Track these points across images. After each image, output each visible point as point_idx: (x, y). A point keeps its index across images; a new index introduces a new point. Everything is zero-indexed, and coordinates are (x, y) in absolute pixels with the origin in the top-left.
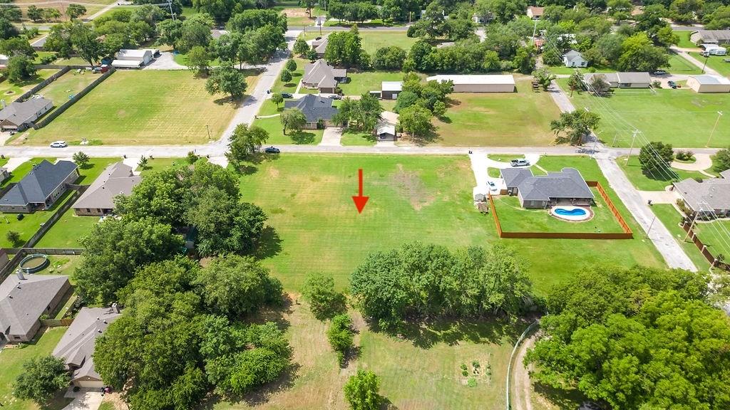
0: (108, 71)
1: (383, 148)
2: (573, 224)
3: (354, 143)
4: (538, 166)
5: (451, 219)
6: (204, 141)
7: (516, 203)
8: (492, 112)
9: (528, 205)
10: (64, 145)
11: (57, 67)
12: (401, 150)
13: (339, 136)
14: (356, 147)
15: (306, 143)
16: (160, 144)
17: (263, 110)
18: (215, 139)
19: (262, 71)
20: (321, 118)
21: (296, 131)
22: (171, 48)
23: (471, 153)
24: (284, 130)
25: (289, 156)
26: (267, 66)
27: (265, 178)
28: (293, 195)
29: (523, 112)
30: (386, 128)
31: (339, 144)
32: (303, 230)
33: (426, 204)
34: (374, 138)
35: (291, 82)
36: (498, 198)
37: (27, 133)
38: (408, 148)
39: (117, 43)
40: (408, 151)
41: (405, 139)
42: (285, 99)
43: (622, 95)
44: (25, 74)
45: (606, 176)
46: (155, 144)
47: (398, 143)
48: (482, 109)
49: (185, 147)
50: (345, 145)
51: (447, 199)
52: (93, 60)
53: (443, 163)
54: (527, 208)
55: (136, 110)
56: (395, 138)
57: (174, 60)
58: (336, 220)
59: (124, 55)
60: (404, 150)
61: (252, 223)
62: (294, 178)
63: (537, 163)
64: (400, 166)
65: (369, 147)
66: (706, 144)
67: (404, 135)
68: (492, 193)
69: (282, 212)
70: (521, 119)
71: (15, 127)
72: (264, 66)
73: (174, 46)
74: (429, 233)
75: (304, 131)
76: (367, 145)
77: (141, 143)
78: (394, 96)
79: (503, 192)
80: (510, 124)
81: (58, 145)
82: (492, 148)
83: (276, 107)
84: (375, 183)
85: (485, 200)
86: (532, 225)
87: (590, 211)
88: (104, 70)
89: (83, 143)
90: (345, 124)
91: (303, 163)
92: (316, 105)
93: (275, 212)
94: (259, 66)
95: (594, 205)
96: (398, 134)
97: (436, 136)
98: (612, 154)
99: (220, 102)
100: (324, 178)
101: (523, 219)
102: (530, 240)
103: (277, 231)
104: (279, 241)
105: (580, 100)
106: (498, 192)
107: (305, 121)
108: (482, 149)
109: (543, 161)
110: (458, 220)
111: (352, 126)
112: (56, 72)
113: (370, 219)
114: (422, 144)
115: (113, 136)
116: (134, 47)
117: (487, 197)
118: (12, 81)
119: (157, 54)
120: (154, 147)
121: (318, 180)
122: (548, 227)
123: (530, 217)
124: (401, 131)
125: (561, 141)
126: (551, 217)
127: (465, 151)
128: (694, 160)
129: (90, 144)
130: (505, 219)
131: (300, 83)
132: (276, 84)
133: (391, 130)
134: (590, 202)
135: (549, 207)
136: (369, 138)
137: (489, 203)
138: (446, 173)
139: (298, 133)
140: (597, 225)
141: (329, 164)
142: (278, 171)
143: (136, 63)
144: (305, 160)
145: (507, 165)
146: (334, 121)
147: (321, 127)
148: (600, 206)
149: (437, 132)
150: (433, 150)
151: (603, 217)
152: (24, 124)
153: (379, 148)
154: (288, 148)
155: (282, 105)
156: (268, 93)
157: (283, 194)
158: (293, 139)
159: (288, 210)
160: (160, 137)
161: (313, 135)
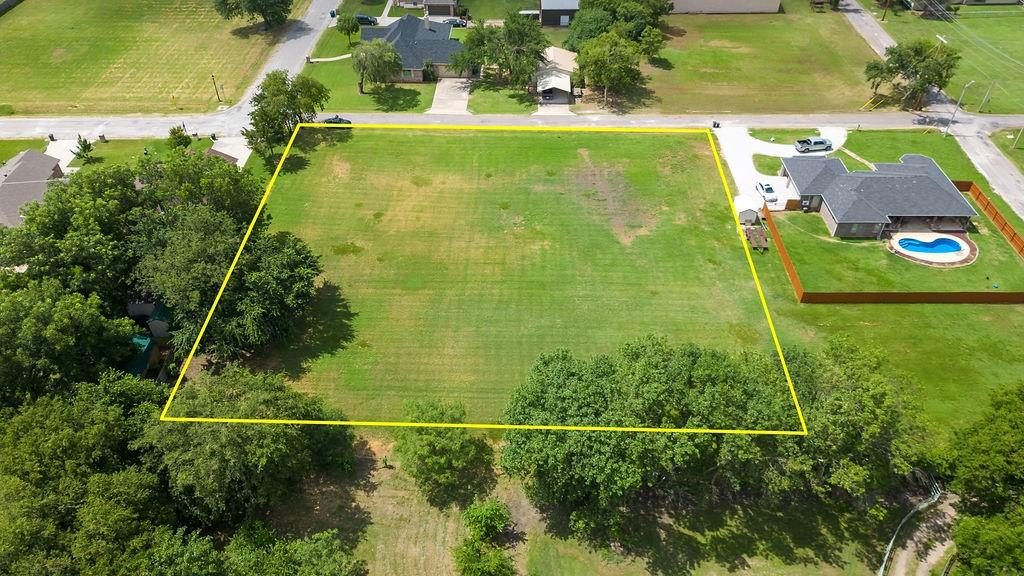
1: (550, 118)
2: (940, 270)
3: (494, 109)
4: (847, 151)
5: (696, 264)
6: (208, 107)
7: (818, 227)
8: (744, 50)
9: (845, 232)
12: (584, 122)
13: (465, 95)
14: (499, 115)
15: (403, 109)
16: (124, 111)
17: (322, 48)
18: (230, 103)
20: (429, 60)
21: (383, 86)
23: (716, 125)
24: (361, 84)
25: (370, 135)
27: (323, 180)
28: (378, 216)
29: (803, 49)
30: (553, 78)
31: (465, 112)
32: (398, 291)
33: (643, 232)
34: (532, 97)
36: (781, 217)
38: (596, 119)
40: (597, 123)
41: (590, 100)
42: (361, 27)
43: (975, 16)
45: (980, 170)
46: (115, 111)
47: (579, 109)
48: (727, 43)
50: (477, 112)
51: (681, 219)
54: (843, 239)
55: (85, 49)
56: (570, 98)
58: (466, 269)
60: (590, 122)
61: (286, 285)
62: (378, 180)
63: (846, 145)
64: (584, 153)
65: (520, 117)
67: (587, 92)
68: (771, 207)
69: (356, 250)
70: (800, 62)
74: (654, 293)
75: (398, 86)
76: (518, 113)
77: (88, 111)
78: (565, 20)
79: (792, 205)
80: (781, 71)
82: (753, 116)
83: (344, 39)
84: (539, 188)
85: (757, 222)
86: (861, 275)
87: (968, 243)
90: (475, 72)
91: (398, 148)
92: (420, 35)
93: (342, 251)
95: (973, 230)
96: (577, 91)
97: (648, 94)
98: (983, 127)
99: (242, 33)
100: (438, 179)
101: (838, 262)
102: (861, 307)
103: (346, 292)
104: (349, 316)
105: (900, 27)
106: (781, 205)
107: (400, 66)
108: (736, 118)
109: (856, 140)
110: (711, 265)
111: (488, 76)
113: (533, 265)
114: (620, 108)
117: (761, 215)
120: (111, 118)
121: (427, 183)
122: (892, 277)
123: (852, 256)
124: (582, 85)
125: (880, 102)
126: (893, 256)
127: (703, 123)
130: (802, 262)
133: (562, 83)
134: (965, 225)
135: (886, 235)
136: (521, 99)
137: (766, 228)
138: (674, 167)
139: (387, 89)
140: (989, 272)
141: (449, 150)
142: (347, 166)
144: (401, 143)
145: (789, 151)
146: (456, 66)
147: (430, 78)
148: (984, 231)
149: (649, 86)
150: (644, 122)
151: (997, 255)
153: (542, 118)
154: (367, 120)
155: (356, 37)
156: (333, 15)
157: (360, 213)
158: (379, 101)
159: (368, 246)
160: (125, 100)
161: (416, 93)
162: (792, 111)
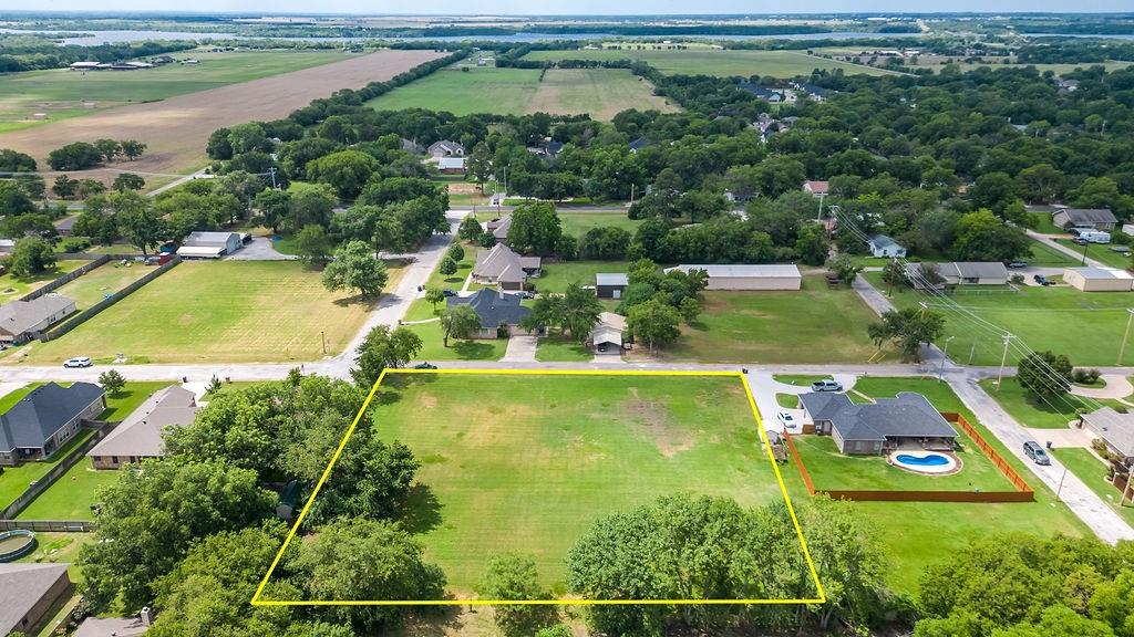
0: (170, 261)
1: (604, 365)
2: (928, 477)
3: (557, 358)
5: (727, 471)
6: (316, 357)
7: (830, 446)
9: (851, 449)
10: (87, 363)
11: (89, 257)
12: (633, 368)
13: (534, 348)
14: (561, 363)
15: (480, 359)
16: (243, 361)
17: (411, 313)
18: (334, 355)
19: (410, 261)
20: (503, 321)
21: (464, 341)
22: (270, 231)
23: (745, 372)
24: (446, 340)
25: (452, 378)
26: (417, 256)
27: (414, 410)
28: (460, 435)
30: (607, 334)
31: (533, 360)
32: (478, 489)
33: (683, 448)
34: (588, 350)
35: (455, 276)
36: (799, 439)
37: (28, 347)
38: (644, 366)
39: (188, 222)
40: (644, 369)
41: (637, 352)
42: (445, 298)
43: (968, 294)
44: (38, 265)
45: (969, 407)
46: (236, 361)
47: (628, 359)
48: (755, 312)
49: (283, 365)
50: (542, 360)
52: (148, 247)
53: (703, 387)
54: (850, 455)
55: (209, 314)
56: (622, 350)
57: (274, 248)
58: (534, 473)
59: (198, 239)
60: (638, 369)
61: (394, 472)
62: (462, 409)
63: (855, 388)
64: (634, 390)
65: (580, 364)
66: (1116, 361)
67: (635, 346)
68: (790, 431)
69: (442, 460)
71: (10, 338)
72: (412, 255)
73: (275, 228)
75: (476, 341)
76: (578, 360)
77: (214, 361)
78: (616, 292)
79: (807, 430)
81: (76, 364)
82: (778, 365)
83: (431, 307)
84: (595, 415)
86: (864, 481)
87: (954, 459)
88: (163, 260)
89: (117, 361)
90: (541, 331)
91: (477, 387)
92: (496, 303)
93: (431, 460)
94: (406, 256)
95: (961, 449)
96: (627, 345)
98: (973, 375)
99: (343, 303)
100: (510, 409)
101: (846, 471)
103: (434, 490)
104: (438, 507)
105: (904, 301)
106: (799, 430)
107: (479, 326)
108: (763, 367)
109: (864, 384)
111: (552, 334)
112: (85, 263)
113: (591, 470)
114: (665, 360)
115: (170, 351)
116: (213, 229)
117: (782, 437)
118: (16, 275)
119: (248, 240)
120: (233, 366)
121: (501, 411)
122: (890, 482)
123: (859, 467)
124: (632, 341)
125: (886, 356)
126: (891, 467)
128: (1103, 384)
129: (127, 363)
130: (816, 471)
131: (470, 276)
132: (433, 278)
133: (616, 339)
134: (952, 445)
135: (885, 451)
136: (580, 351)
137: (786, 446)
138: (710, 402)
139: (467, 344)
140: (971, 480)
141: (519, 388)
142: (435, 399)
143: (215, 251)
144: (481, 383)
145: (806, 391)
146: (526, 326)
147: (503, 335)
148: (969, 450)
149: (689, 343)
150: (684, 368)
151: (978, 467)
152: (25, 333)
153: (597, 364)
154: (451, 367)
155: (441, 305)
156: (420, 290)
157: (444, 433)
158: (460, 353)
159: (453, 457)
160: (244, 352)
161: (491, 347)
162: (809, 363)
